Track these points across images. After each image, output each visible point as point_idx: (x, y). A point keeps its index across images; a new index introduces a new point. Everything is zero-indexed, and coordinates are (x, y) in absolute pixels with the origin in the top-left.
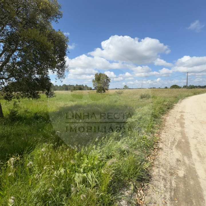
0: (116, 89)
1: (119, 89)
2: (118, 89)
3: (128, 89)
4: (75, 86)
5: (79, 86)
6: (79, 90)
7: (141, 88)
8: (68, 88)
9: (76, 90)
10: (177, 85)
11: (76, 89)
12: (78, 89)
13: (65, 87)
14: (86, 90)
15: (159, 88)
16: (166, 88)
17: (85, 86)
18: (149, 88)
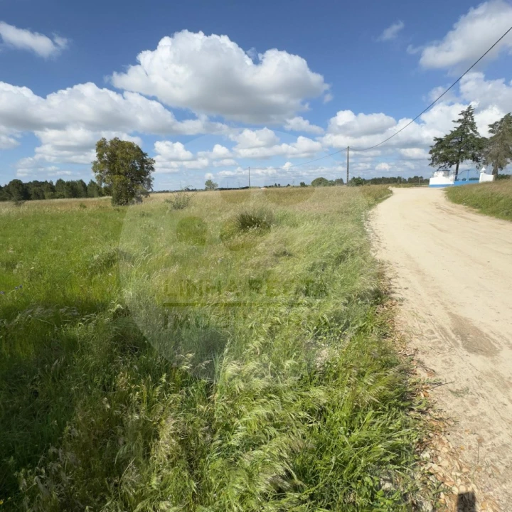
0: (189, 190)
1: (195, 190)
2: (193, 190)
3: (216, 190)
4: (54, 184)
5: (68, 184)
6: (70, 197)
7: (247, 188)
8: (31, 191)
9: (58, 198)
10: (324, 177)
11: (58, 194)
12: (65, 194)
13: (18, 188)
14: (93, 197)
15: (289, 185)
16: (303, 185)
17: (90, 185)
18: (266, 187)
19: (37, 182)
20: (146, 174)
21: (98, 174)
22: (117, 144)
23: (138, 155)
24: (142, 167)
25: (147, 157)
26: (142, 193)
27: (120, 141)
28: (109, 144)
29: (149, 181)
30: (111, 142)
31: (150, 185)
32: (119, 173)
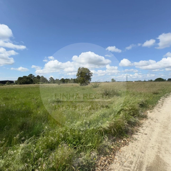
19: (67, 79)
20: (90, 77)
21: (78, 77)
22: (83, 69)
23: (88, 72)
24: (89, 75)
25: (91, 72)
26: (88, 83)
27: (84, 68)
28: (81, 69)
29: (90, 79)
30: (82, 68)
31: (90, 80)
32: (83, 77)
